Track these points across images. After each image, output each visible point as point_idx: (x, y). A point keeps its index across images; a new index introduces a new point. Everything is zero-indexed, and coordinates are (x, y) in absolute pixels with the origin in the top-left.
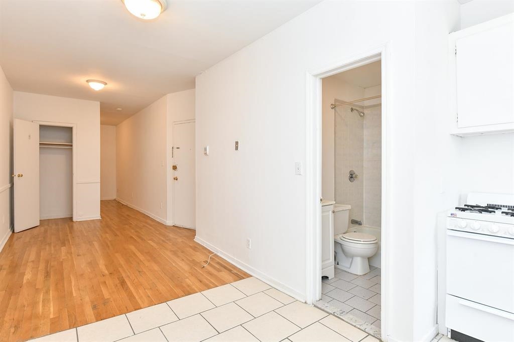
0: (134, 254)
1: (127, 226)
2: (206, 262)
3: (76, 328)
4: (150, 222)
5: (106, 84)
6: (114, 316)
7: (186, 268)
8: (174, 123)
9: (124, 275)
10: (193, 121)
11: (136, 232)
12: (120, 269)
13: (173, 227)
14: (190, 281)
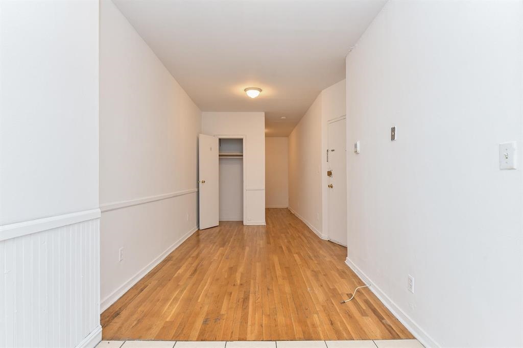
0: (274, 266)
1: (283, 235)
2: (350, 295)
3: (176, 341)
4: (306, 233)
5: (261, 90)
6: (215, 340)
7: (321, 297)
8: (330, 122)
9: (252, 289)
10: (344, 117)
11: (289, 242)
12: (252, 282)
13: (327, 242)
14: (318, 319)
